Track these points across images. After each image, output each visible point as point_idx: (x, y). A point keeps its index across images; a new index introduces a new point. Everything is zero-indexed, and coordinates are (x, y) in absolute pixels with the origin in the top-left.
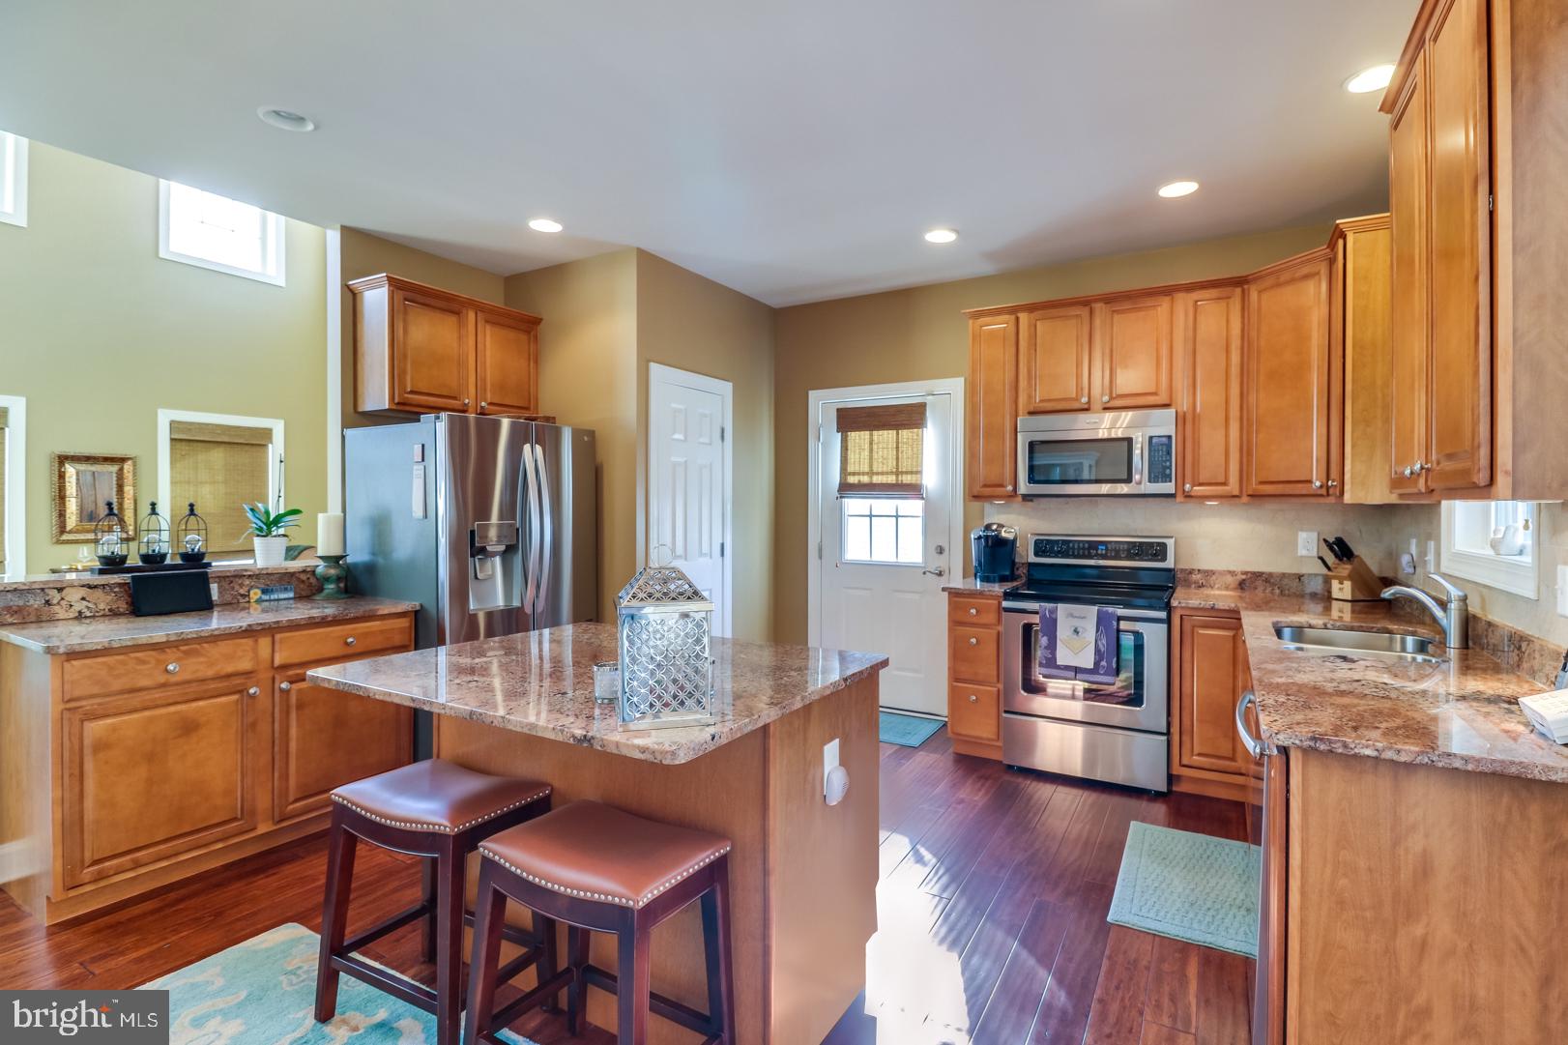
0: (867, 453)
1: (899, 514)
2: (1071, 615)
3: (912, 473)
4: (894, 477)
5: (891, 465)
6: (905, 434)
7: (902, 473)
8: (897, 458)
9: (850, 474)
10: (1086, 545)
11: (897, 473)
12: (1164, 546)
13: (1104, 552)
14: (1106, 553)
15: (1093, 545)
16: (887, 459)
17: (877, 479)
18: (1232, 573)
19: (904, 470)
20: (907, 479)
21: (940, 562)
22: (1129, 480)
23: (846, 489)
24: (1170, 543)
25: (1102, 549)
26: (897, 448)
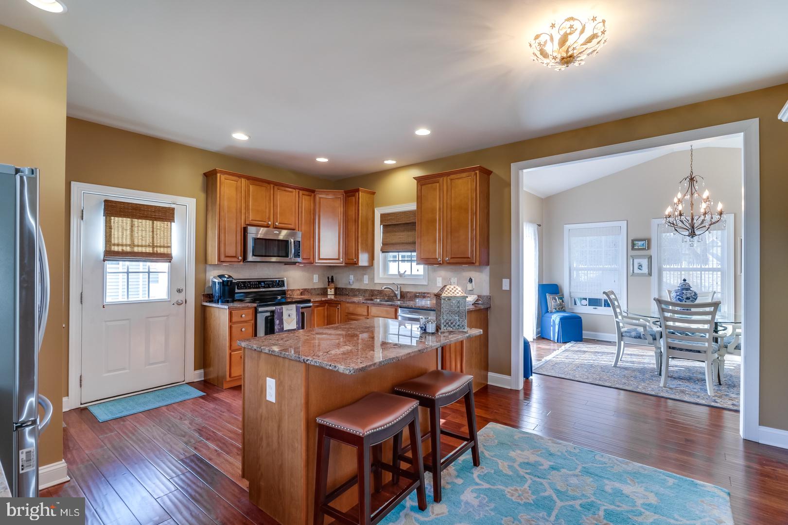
0: (129, 232)
1: (151, 271)
2: (287, 310)
3: (164, 247)
4: (151, 249)
5: (149, 241)
6: (158, 224)
7: (157, 246)
8: (153, 238)
9: (114, 245)
11: (153, 247)
12: (283, 281)
14: (265, 286)
15: (260, 282)
16: (146, 237)
17: (136, 249)
18: (299, 290)
19: (158, 245)
20: (161, 250)
21: (180, 297)
22: (287, 256)
23: (111, 254)
24: (285, 280)
25: (263, 284)
26: (153, 231)
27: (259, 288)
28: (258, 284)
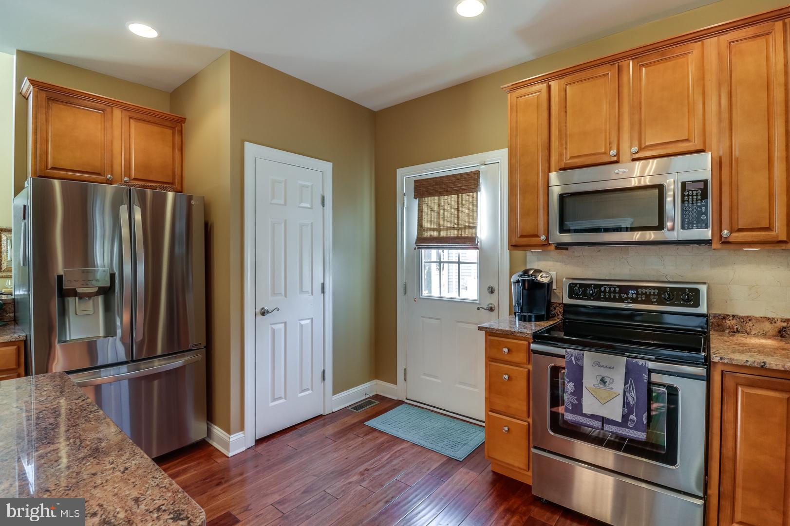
0: (436, 214)
1: (461, 261)
2: (598, 364)
3: (469, 228)
4: (456, 232)
5: (454, 221)
6: (464, 197)
7: (461, 228)
8: (458, 217)
9: (427, 230)
10: (617, 289)
11: (458, 229)
12: (697, 291)
13: (634, 296)
14: (637, 297)
15: (624, 289)
16: (451, 217)
17: (443, 234)
19: (463, 226)
20: (465, 233)
21: (492, 300)
22: (660, 227)
23: (423, 242)
24: (703, 289)
25: (632, 294)
26: (458, 208)
27: (621, 300)
28: (620, 292)
